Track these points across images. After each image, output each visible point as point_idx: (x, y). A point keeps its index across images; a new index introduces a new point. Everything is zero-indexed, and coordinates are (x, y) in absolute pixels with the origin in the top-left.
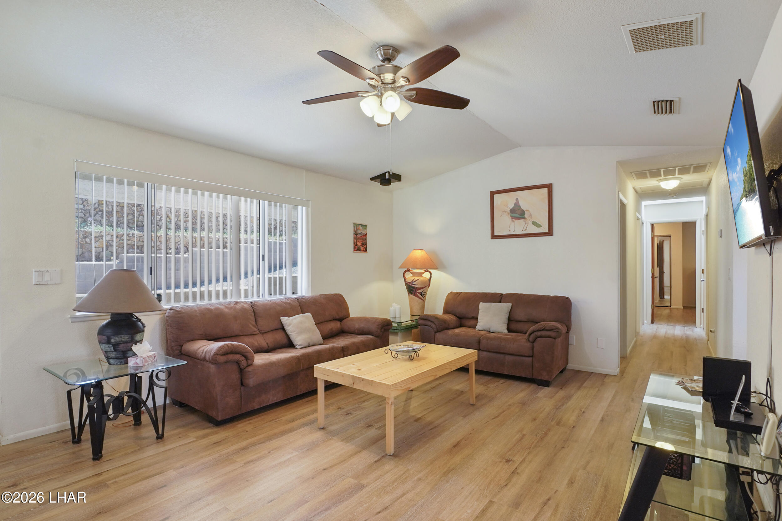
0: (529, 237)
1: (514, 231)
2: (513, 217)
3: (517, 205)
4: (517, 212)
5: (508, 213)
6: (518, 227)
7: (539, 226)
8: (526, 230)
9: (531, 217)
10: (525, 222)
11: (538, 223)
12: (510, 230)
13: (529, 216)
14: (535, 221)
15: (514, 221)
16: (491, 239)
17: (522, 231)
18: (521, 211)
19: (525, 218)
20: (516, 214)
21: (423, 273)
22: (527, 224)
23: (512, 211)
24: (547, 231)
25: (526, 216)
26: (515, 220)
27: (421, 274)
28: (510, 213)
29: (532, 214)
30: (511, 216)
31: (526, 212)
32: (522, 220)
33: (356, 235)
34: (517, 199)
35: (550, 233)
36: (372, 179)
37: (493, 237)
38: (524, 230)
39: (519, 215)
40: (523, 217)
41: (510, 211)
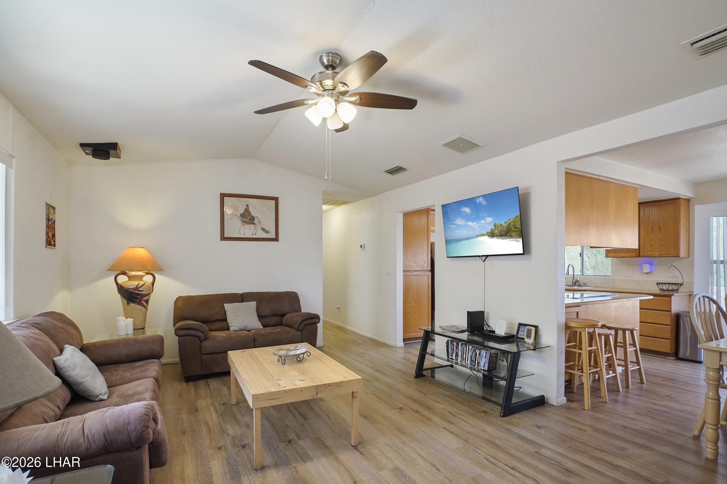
0: (259, 241)
1: (244, 235)
2: (243, 221)
3: (247, 210)
4: (247, 217)
5: (238, 217)
6: (248, 231)
7: (267, 232)
8: (255, 234)
9: (260, 223)
10: (255, 227)
11: (266, 229)
12: (240, 234)
13: (259, 222)
14: (264, 227)
15: (244, 225)
16: (221, 240)
17: (252, 235)
18: (252, 217)
19: (254, 224)
20: (246, 219)
21: (143, 276)
22: (256, 229)
23: (242, 215)
24: (274, 237)
25: (256, 222)
26: (246, 224)
27: (141, 278)
28: (240, 217)
29: (261, 221)
30: (241, 220)
31: (255, 218)
32: (252, 226)
33: (49, 221)
34: (247, 205)
35: (276, 239)
36: (82, 145)
37: (223, 238)
38: (254, 234)
39: (249, 220)
40: (253, 222)
41: (240, 215)
